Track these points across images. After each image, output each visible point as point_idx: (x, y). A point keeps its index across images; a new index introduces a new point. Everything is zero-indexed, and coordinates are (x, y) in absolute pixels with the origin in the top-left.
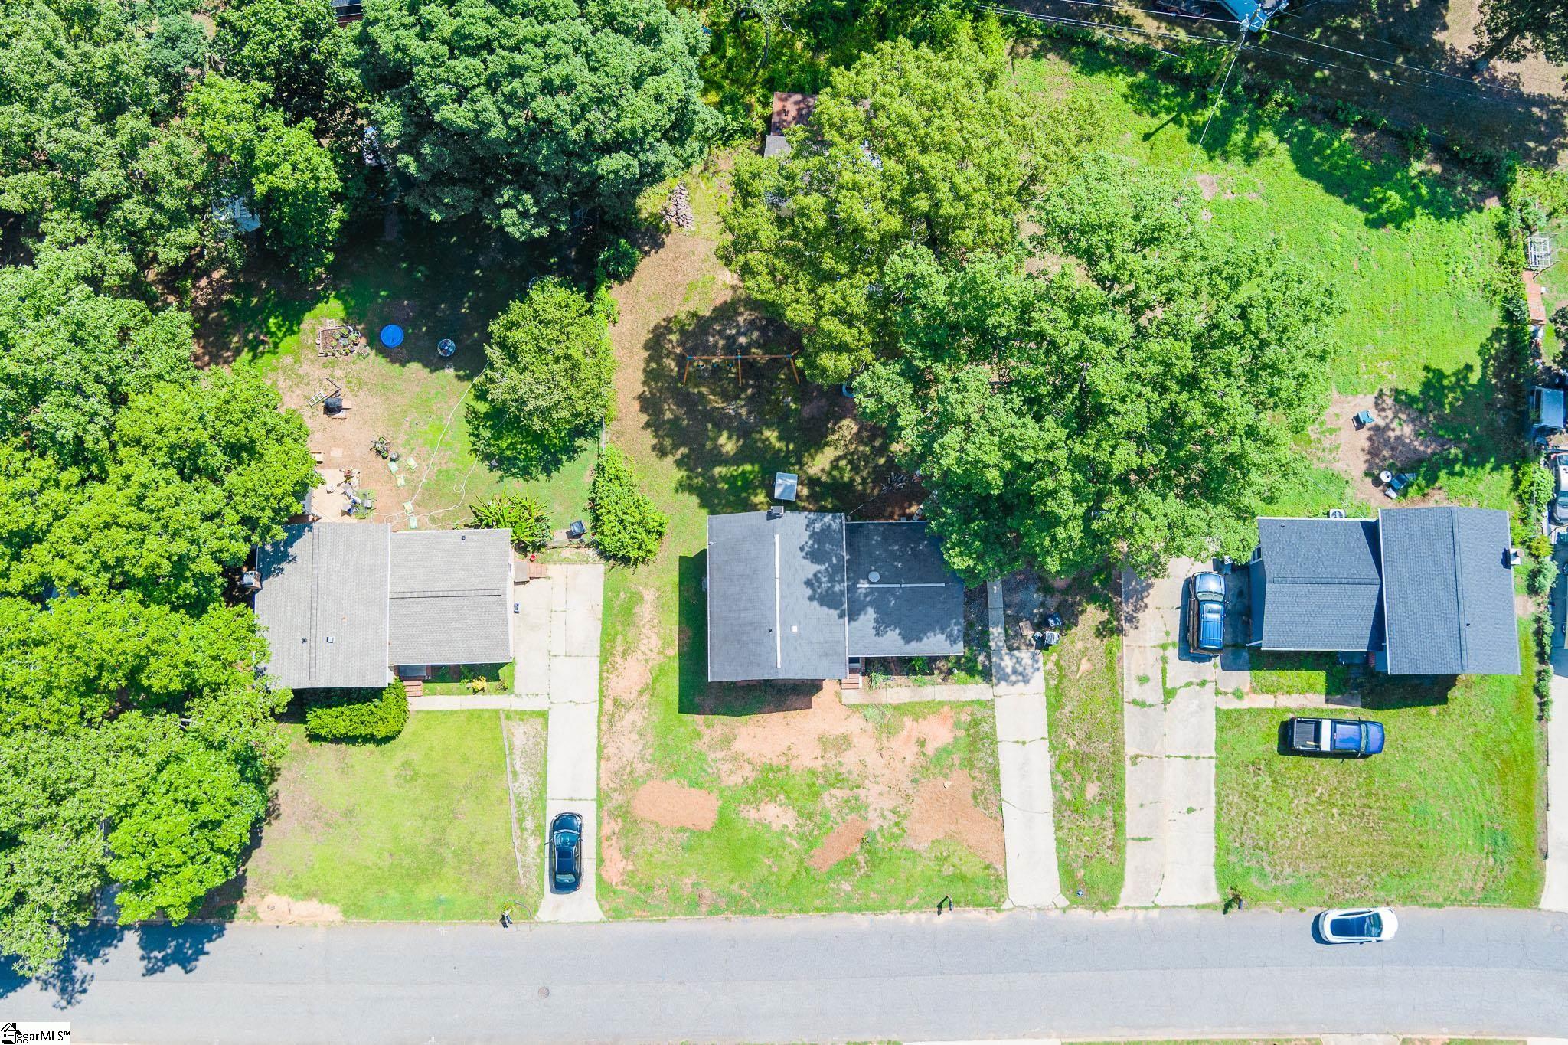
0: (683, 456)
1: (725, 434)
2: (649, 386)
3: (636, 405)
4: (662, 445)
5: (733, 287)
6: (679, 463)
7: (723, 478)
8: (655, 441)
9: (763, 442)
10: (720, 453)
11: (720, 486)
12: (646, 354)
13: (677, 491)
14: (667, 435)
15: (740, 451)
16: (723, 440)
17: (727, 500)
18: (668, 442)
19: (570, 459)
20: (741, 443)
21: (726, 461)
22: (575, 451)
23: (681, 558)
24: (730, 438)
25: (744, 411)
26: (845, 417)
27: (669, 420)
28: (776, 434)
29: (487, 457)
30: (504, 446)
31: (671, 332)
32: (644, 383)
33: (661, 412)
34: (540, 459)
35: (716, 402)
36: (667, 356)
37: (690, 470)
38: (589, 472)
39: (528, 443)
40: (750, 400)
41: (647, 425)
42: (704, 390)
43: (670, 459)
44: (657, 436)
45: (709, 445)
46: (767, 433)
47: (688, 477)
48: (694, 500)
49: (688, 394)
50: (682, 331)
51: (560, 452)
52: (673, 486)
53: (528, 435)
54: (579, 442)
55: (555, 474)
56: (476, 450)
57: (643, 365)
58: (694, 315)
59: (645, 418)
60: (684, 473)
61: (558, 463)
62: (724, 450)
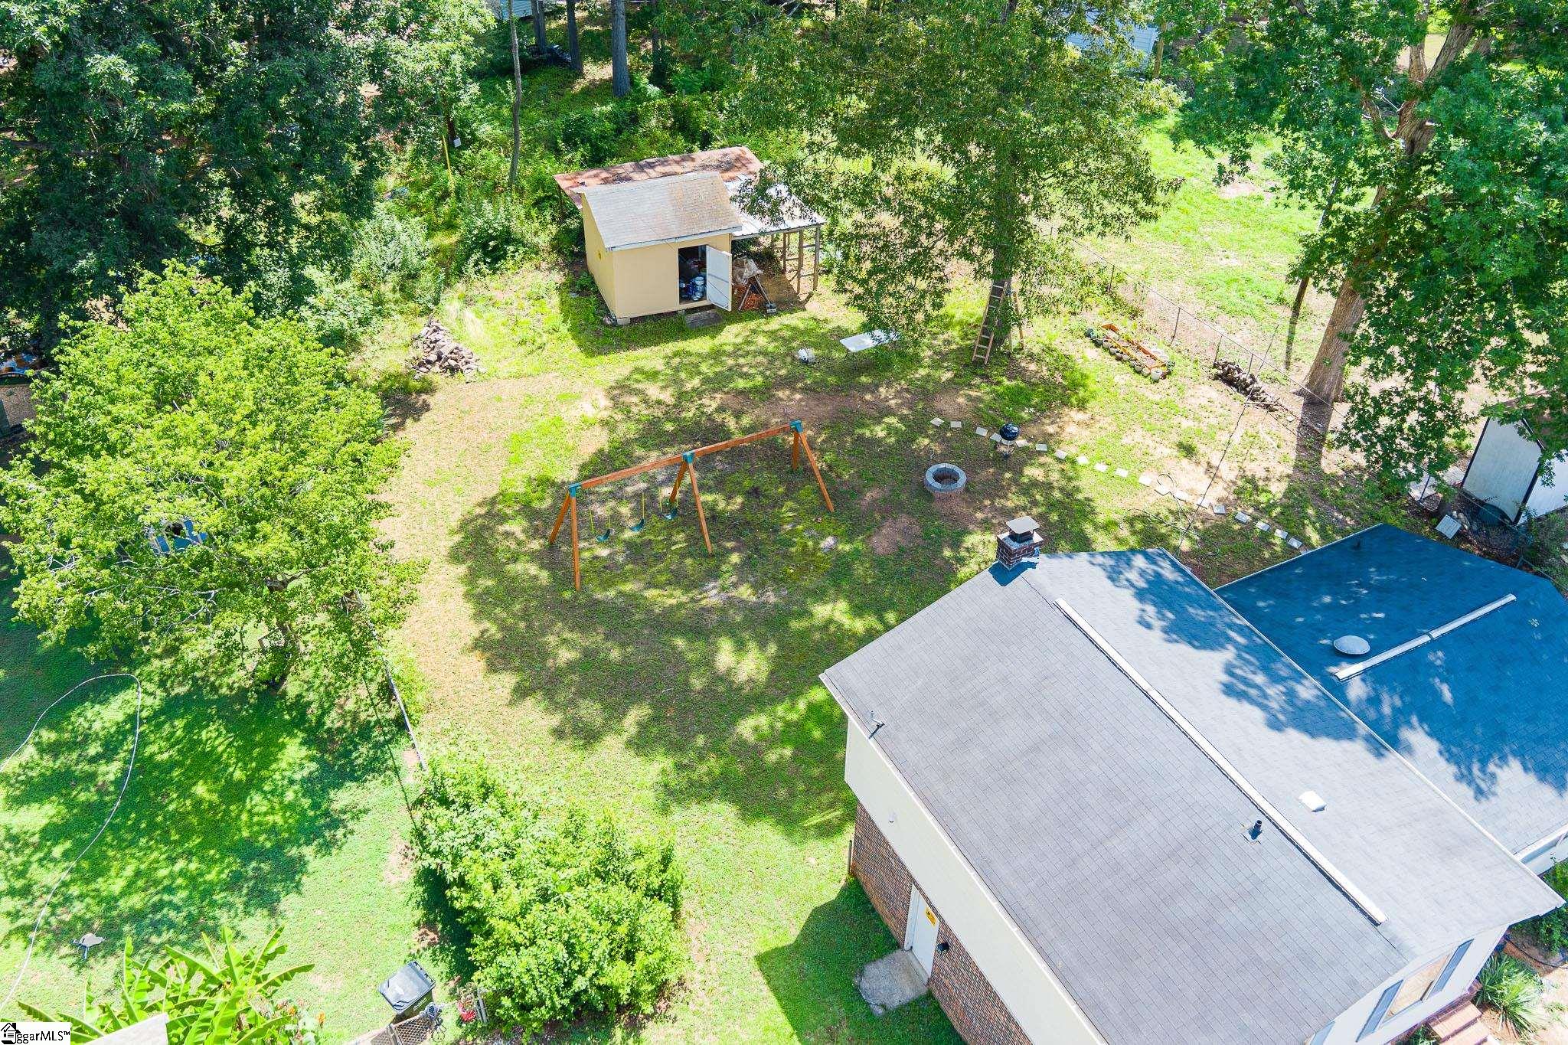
0: (643, 726)
1: (726, 645)
2: (490, 617)
3: (476, 663)
4: (576, 720)
5: (604, 423)
6: (641, 744)
7: (775, 739)
8: (556, 720)
9: (825, 628)
10: (734, 689)
11: (772, 757)
12: (462, 569)
13: (665, 810)
14: (582, 694)
15: (779, 666)
16: (725, 656)
17: (810, 780)
18: (590, 711)
19: (327, 847)
20: (772, 649)
21: (756, 699)
22: (335, 824)
23: (761, 959)
24: (740, 647)
25: (745, 592)
26: (966, 532)
27: (571, 666)
28: (843, 605)
29: (63, 934)
30: (117, 886)
31: (504, 519)
32: (479, 616)
33: (544, 654)
34: (234, 883)
35: (667, 598)
36: (515, 559)
37: (676, 747)
38: (395, 859)
39: (189, 855)
40: (744, 570)
41: (521, 692)
42: (628, 587)
43: (612, 746)
44: (555, 706)
45: (697, 683)
46: (822, 611)
47: (680, 767)
48: (722, 813)
49: (597, 602)
50: (527, 510)
51: (294, 841)
52: (649, 797)
53: (186, 833)
54: (342, 798)
55: (289, 903)
56: (24, 930)
57: (462, 589)
58: (545, 482)
59: (507, 681)
60: (668, 763)
61: (291, 871)
62: (742, 677)
